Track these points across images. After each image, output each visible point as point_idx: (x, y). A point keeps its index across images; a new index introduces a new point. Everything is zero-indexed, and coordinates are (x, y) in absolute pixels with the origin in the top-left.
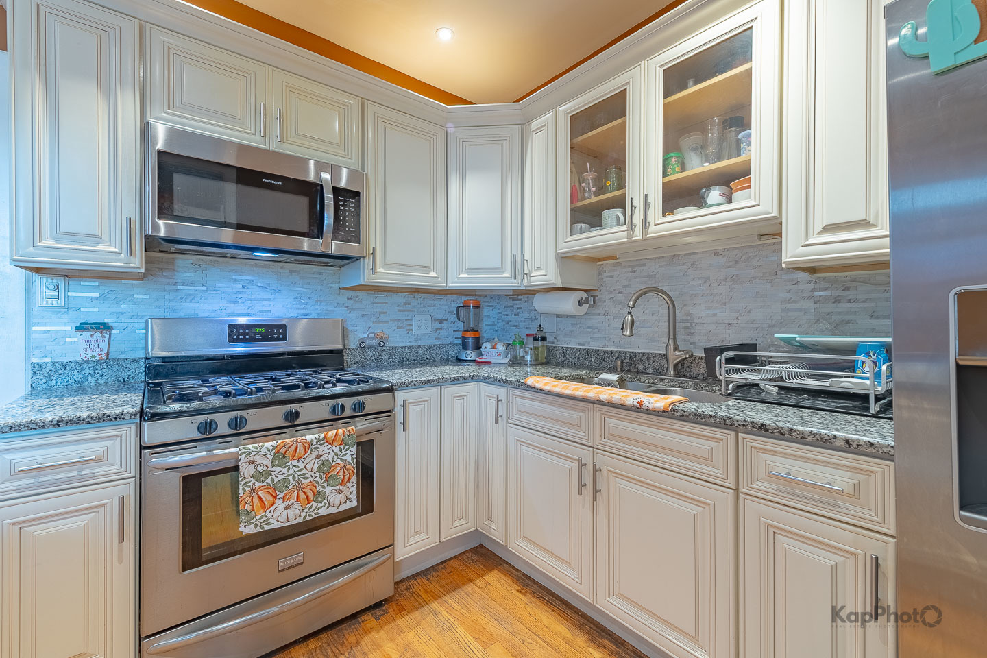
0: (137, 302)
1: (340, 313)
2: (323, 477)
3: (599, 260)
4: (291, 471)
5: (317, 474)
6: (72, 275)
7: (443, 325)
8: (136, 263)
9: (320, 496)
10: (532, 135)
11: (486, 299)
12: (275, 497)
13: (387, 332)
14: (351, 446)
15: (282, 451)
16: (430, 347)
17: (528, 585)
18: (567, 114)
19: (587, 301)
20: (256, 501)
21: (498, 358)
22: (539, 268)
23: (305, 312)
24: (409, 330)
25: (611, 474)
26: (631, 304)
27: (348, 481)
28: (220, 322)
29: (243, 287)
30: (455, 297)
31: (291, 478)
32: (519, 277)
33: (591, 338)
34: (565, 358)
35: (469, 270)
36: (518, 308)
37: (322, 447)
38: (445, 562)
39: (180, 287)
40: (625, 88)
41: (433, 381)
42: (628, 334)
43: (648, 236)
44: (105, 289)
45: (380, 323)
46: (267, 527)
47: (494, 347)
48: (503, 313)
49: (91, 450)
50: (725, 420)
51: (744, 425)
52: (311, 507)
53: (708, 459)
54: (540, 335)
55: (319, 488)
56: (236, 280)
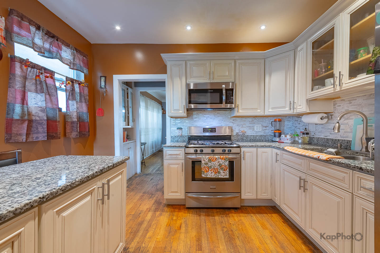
0: (186, 123)
1: (231, 125)
2: (220, 168)
3: (334, 99)
4: (212, 164)
5: (218, 166)
6: (176, 118)
7: (267, 128)
8: (185, 115)
9: (219, 172)
10: (298, 53)
11: (286, 118)
12: (209, 170)
13: (245, 130)
14: (227, 161)
15: (210, 159)
16: (261, 136)
17: (287, 222)
18: (311, 42)
19: (325, 118)
20: (205, 170)
21: (287, 141)
22: (300, 105)
23: (221, 125)
24: (253, 130)
25: (311, 184)
26: (338, 119)
27: (226, 170)
28: (201, 127)
29: (207, 118)
30: (272, 118)
31: (212, 166)
32: (292, 109)
33: (330, 133)
34: (318, 142)
35: (272, 108)
36: (300, 121)
37: (219, 160)
38: (260, 206)
39: (194, 119)
40: (333, 26)
41: (254, 146)
42: (336, 131)
43: (342, 89)
44: (181, 120)
45: (243, 127)
46: (207, 176)
47: (286, 137)
48: (294, 123)
49: (178, 152)
50: (348, 165)
51: (354, 167)
52: (217, 175)
53: (343, 180)
54: (305, 132)
55: (219, 170)
56: (205, 117)
